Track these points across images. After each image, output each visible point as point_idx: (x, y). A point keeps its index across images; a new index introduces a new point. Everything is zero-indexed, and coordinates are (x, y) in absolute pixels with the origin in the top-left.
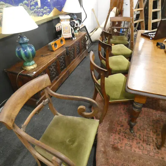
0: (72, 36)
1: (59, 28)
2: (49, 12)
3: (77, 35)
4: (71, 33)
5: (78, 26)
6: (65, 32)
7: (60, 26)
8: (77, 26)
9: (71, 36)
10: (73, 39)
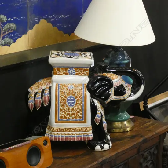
0: (91, 136)
1: (39, 96)
2: (15, 36)
3: (125, 132)
4: (89, 124)
5: (122, 97)
6: (62, 114)
7: (47, 92)
8: (117, 98)
9: (90, 134)
10: (98, 148)
